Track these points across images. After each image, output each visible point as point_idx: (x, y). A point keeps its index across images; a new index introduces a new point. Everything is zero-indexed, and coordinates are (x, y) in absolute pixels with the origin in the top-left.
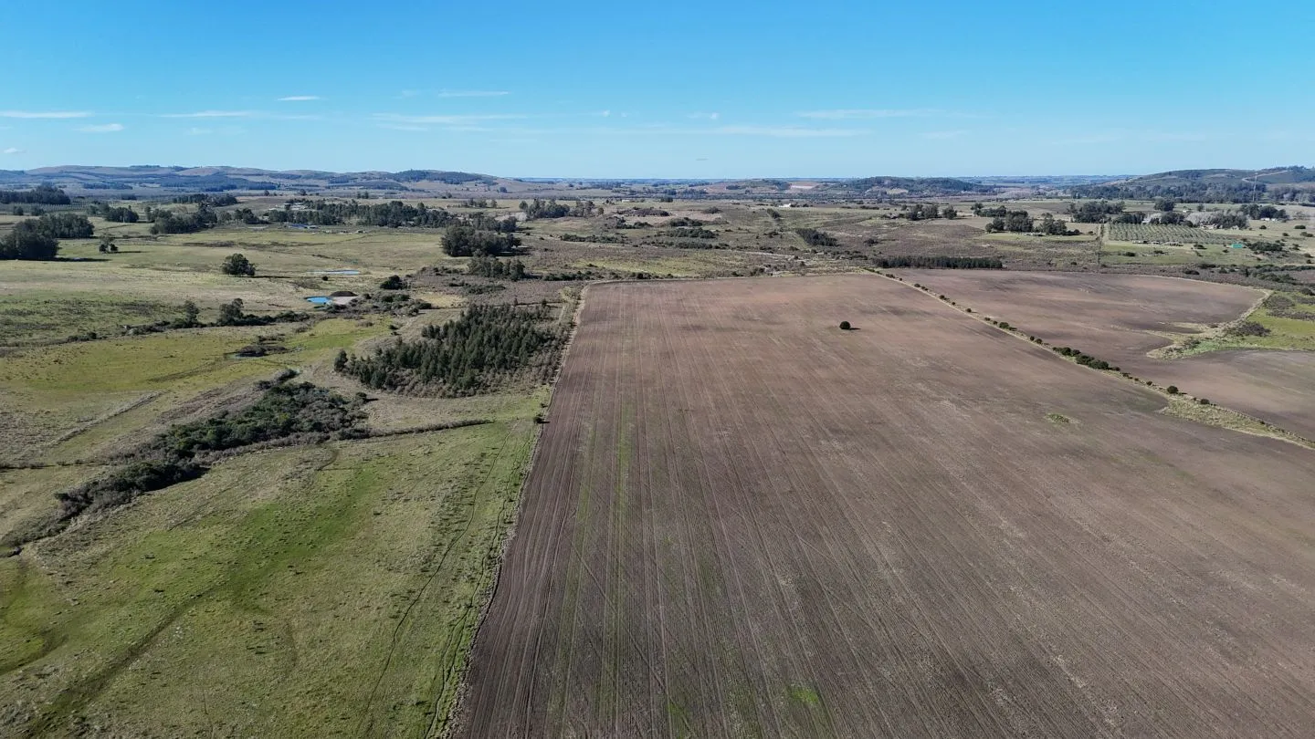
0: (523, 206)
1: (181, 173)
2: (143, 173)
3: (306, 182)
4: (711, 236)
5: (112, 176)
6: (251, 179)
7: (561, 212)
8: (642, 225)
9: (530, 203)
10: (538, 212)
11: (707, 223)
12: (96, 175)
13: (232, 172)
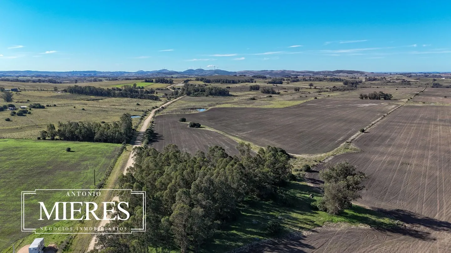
0: (366, 78)
1: (273, 72)
2: (264, 72)
3: (306, 74)
4: (410, 84)
5: (258, 73)
6: (292, 73)
7: (375, 80)
8: (394, 82)
9: (368, 78)
10: (370, 80)
11: (412, 82)
12: (253, 73)
13: (286, 71)
